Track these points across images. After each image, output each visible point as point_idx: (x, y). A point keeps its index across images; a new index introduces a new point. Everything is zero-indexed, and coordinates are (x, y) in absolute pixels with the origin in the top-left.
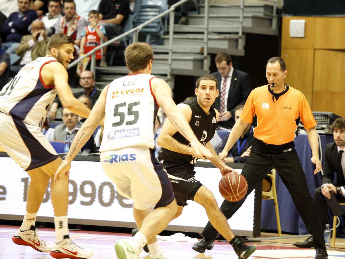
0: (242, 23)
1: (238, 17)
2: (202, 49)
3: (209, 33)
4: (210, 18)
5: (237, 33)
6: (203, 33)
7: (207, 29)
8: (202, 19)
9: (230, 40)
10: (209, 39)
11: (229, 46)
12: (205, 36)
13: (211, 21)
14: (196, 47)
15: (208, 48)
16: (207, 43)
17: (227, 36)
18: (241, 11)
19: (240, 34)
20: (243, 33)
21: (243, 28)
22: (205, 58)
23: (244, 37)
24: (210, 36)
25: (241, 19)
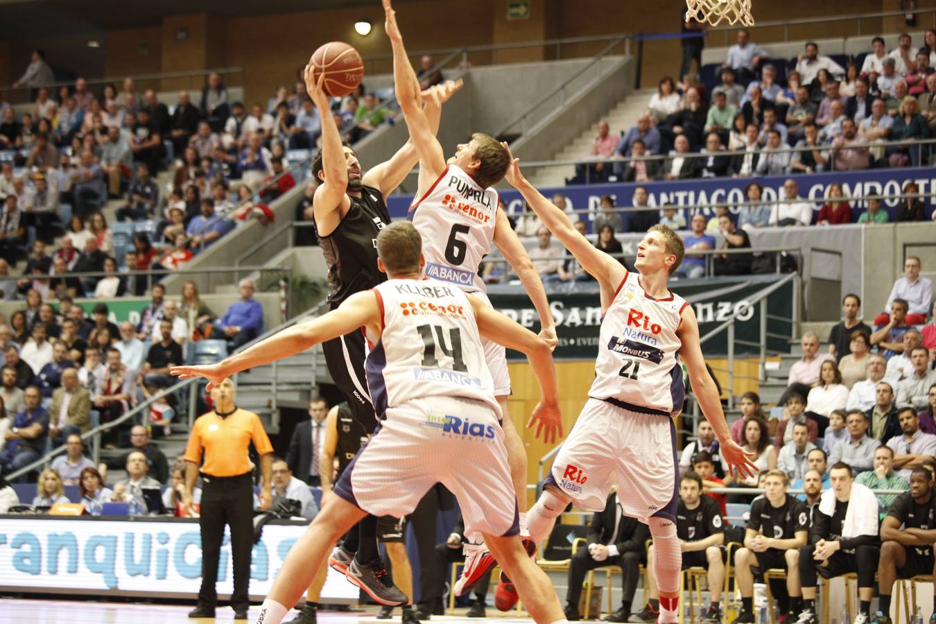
0: (315, 371)
1: (310, 365)
2: (270, 402)
3: (278, 384)
4: (278, 366)
5: (309, 383)
6: (269, 384)
7: (276, 378)
8: (268, 369)
9: (302, 391)
10: (278, 391)
11: (301, 397)
12: (273, 388)
13: (280, 369)
14: (263, 400)
15: (278, 401)
16: (275, 395)
17: (299, 387)
18: (314, 358)
19: (313, 384)
20: (317, 383)
21: (317, 377)
22: (274, 412)
23: (317, 388)
24: (280, 388)
25: (314, 367)
